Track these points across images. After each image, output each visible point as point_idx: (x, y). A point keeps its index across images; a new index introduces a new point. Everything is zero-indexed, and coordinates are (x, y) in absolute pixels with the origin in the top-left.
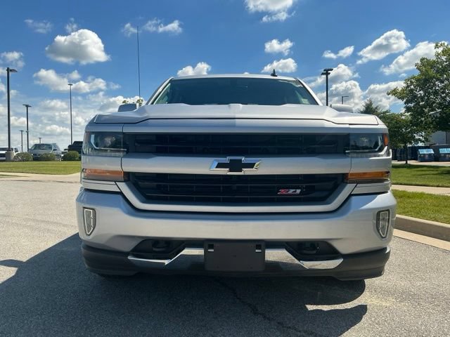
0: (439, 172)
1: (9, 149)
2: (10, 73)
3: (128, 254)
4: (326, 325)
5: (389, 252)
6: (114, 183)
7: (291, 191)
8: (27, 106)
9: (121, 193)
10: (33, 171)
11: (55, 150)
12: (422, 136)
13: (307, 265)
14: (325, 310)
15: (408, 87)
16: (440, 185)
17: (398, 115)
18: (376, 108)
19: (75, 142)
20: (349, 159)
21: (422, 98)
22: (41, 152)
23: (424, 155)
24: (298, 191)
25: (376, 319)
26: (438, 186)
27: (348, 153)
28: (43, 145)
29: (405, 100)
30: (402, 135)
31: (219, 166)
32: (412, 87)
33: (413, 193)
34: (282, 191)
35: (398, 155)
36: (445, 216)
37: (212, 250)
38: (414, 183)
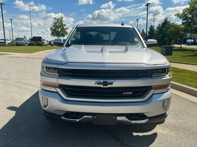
0: (194, 54)
1: (5, 40)
2: (2, 5)
3: (61, 116)
4: (140, 144)
5: (167, 115)
6: (54, 88)
7: (128, 93)
8: (11, 20)
9: (57, 92)
10: (16, 52)
11: (25, 41)
12: (189, 35)
13: (133, 122)
14: (141, 135)
15: (184, 13)
16: (194, 64)
17: (179, 25)
18: (169, 21)
19: (34, 37)
20: (153, 80)
21: (190, 18)
22: (19, 42)
23: (189, 42)
24: (131, 93)
25: (160, 141)
26: (193, 65)
27: (153, 76)
28: (19, 38)
29: (182, 19)
30: (180, 34)
31: (99, 84)
32: (186, 13)
33: (182, 69)
34: (124, 93)
35: (177, 42)
36: (194, 84)
37: (96, 117)
38: (182, 62)
